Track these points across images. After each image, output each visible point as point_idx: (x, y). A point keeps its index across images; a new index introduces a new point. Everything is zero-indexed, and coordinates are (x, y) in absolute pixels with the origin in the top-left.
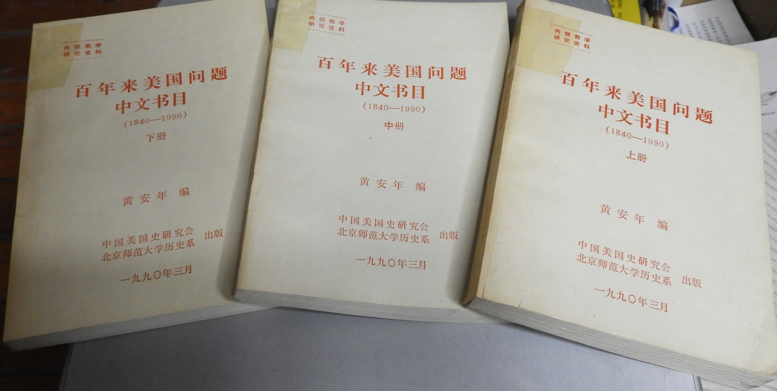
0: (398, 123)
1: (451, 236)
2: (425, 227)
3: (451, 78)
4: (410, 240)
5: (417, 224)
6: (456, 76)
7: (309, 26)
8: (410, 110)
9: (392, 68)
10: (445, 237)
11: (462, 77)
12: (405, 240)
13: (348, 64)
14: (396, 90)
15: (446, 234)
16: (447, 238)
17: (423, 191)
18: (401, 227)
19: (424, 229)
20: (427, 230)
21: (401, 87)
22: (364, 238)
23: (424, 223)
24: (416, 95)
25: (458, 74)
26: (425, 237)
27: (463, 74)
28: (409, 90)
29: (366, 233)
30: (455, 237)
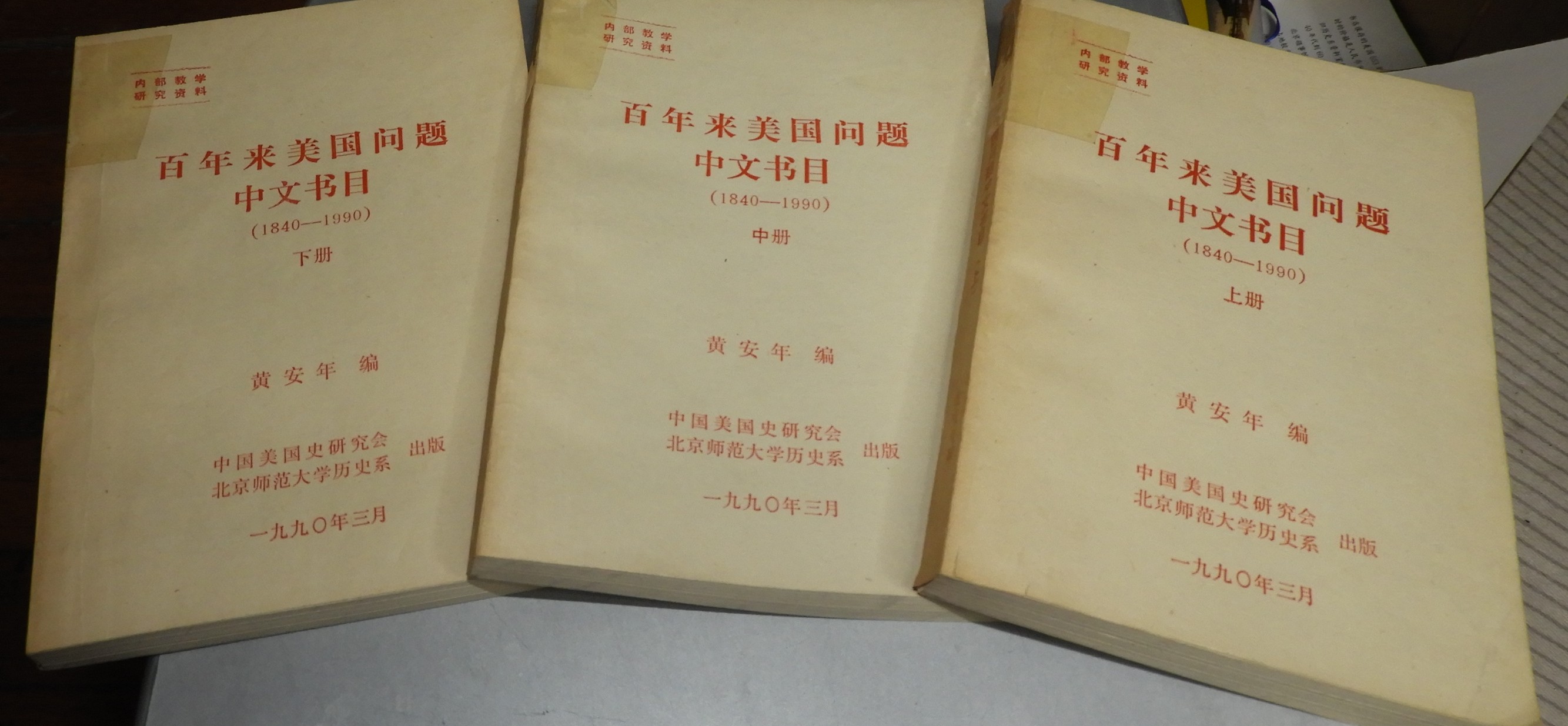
3: (879, 143)
4: (806, 459)
6: (889, 140)
7: (603, 43)
10: (874, 453)
11: (900, 141)
13: (680, 115)
16: (877, 457)
18: (788, 434)
19: (833, 438)
23: (832, 427)
26: (835, 454)
27: (902, 136)
28: (799, 167)
30: (892, 455)
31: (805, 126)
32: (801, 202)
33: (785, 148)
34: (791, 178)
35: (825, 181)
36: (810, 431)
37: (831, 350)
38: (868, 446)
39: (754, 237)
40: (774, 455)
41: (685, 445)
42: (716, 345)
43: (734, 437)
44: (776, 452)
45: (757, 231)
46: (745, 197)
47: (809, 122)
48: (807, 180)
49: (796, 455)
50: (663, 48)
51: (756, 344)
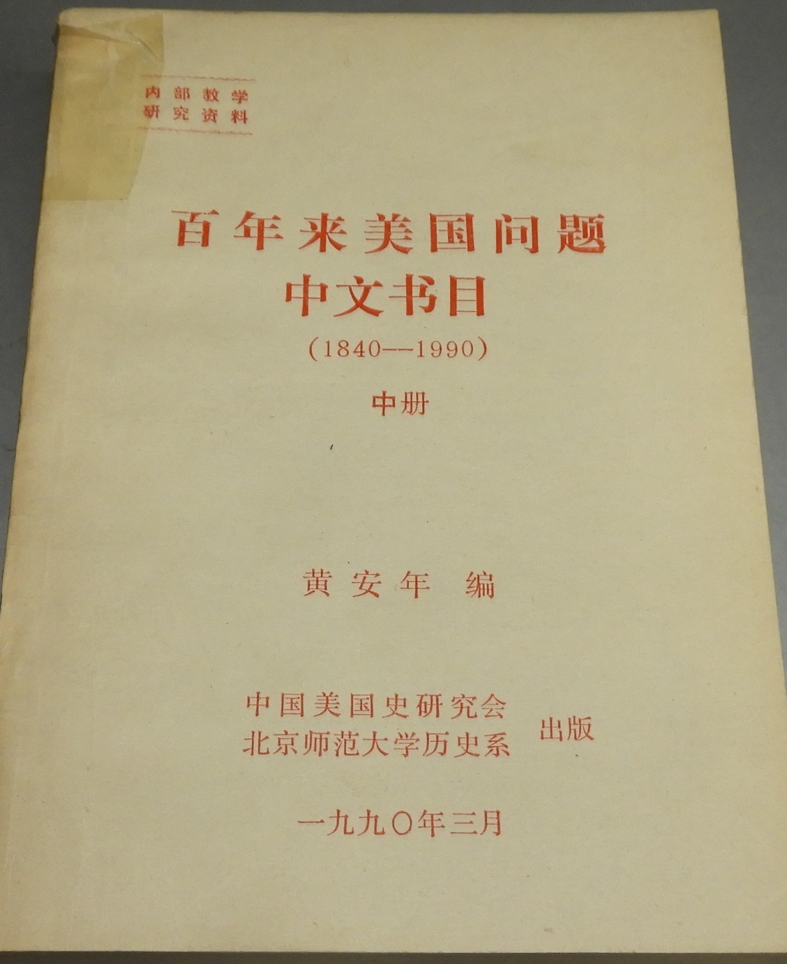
0: (411, 393)
1: (573, 731)
2: (496, 706)
3: (562, 248)
4: (454, 749)
5: (474, 698)
6: (576, 244)
7: (143, 120)
8: (444, 350)
9: (388, 227)
10: (556, 733)
11: (594, 244)
12: (437, 750)
13: (261, 224)
14: (403, 292)
15: (559, 727)
16: (561, 739)
17: (487, 597)
18: (426, 712)
19: (494, 712)
20: (501, 717)
21: (417, 282)
22: (320, 755)
23: (492, 695)
24: (459, 306)
25: (581, 235)
26: (497, 739)
27: (596, 237)
28: (441, 291)
29: (327, 739)
30: (583, 734)
31: (450, 226)
32: (444, 348)
33: (420, 262)
34: (430, 309)
35: (480, 312)
36: (459, 705)
37: (491, 576)
38: (547, 724)
39: (374, 405)
40: (404, 746)
41: (271, 745)
42: (318, 582)
43: (346, 723)
44: (407, 742)
45: (378, 397)
46: (361, 344)
47: (457, 218)
48: (453, 312)
49: (437, 744)
50: (235, 116)
51: (377, 575)
